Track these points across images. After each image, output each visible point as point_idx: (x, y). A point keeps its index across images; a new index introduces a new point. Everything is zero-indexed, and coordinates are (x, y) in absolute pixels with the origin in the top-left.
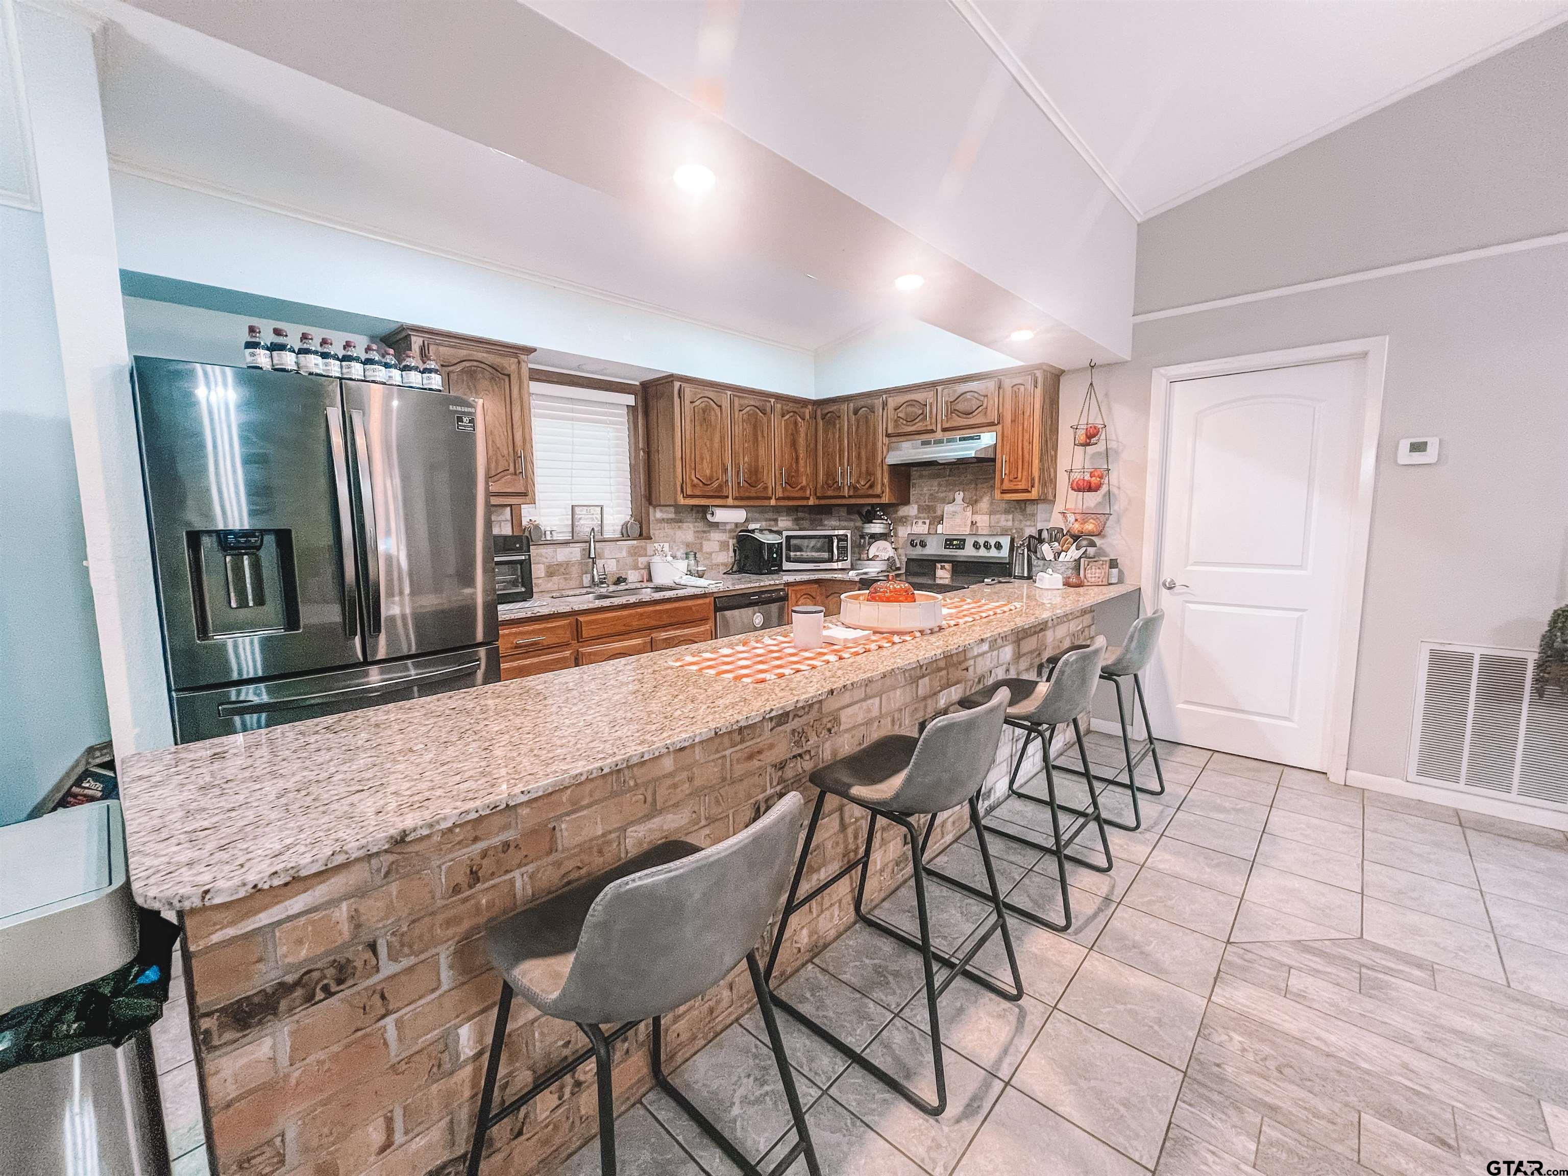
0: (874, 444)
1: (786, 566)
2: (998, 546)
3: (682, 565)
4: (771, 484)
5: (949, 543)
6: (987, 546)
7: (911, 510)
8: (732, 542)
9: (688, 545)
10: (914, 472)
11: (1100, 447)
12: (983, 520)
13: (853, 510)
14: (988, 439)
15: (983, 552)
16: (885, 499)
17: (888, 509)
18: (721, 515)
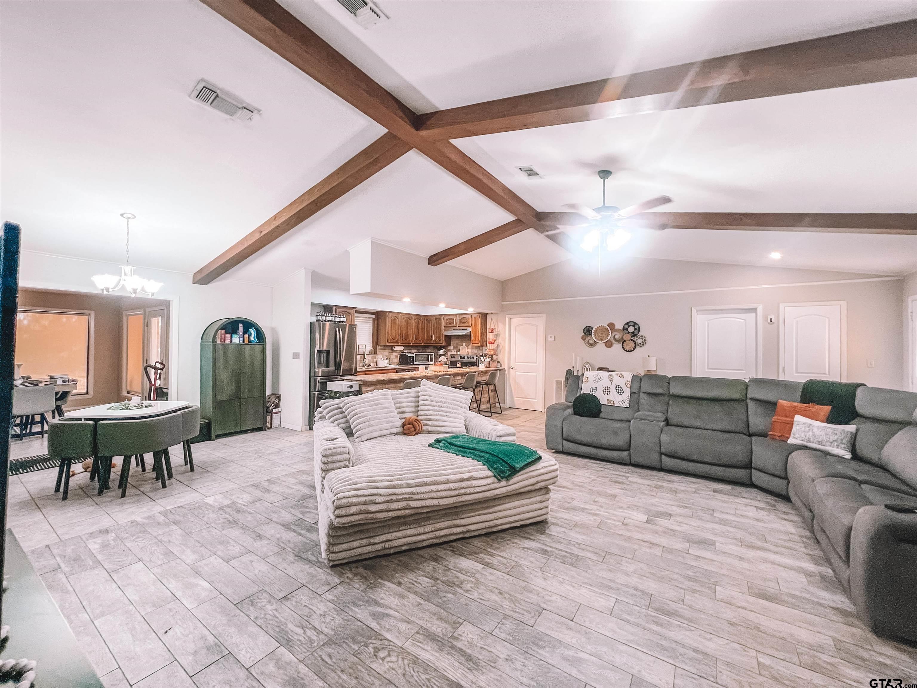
0: (441, 330)
1: (415, 363)
2: (473, 358)
3: (387, 362)
4: (411, 339)
5: (461, 357)
6: (471, 358)
7: (451, 348)
8: (399, 356)
9: (387, 356)
10: (452, 337)
11: (494, 333)
12: (470, 351)
13: (434, 347)
14: (469, 330)
15: (469, 359)
16: (443, 345)
17: (445, 347)
18: (397, 348)
